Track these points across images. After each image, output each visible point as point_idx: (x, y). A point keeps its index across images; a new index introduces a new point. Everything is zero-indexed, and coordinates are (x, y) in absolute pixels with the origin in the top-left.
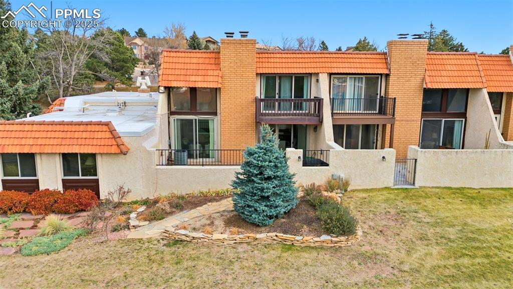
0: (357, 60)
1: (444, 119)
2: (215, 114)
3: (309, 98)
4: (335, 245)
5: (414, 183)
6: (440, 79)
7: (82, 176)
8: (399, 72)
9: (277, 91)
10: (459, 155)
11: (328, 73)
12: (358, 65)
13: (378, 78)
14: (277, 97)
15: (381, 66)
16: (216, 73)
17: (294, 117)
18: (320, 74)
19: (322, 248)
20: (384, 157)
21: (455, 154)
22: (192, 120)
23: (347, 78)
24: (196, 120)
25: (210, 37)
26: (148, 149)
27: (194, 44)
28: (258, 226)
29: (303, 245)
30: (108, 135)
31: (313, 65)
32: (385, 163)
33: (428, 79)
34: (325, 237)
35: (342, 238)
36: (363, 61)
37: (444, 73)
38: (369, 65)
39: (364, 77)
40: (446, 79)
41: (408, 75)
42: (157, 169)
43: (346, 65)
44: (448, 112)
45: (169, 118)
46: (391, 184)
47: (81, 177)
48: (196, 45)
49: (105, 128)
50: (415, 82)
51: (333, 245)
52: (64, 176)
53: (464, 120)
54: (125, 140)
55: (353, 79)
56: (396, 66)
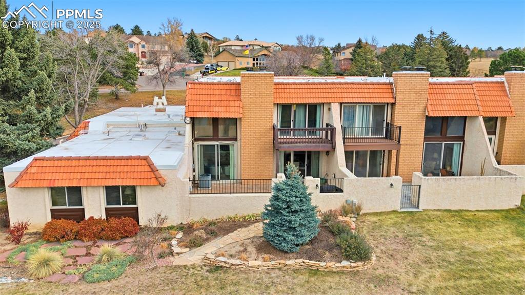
0: (366, 91)
1: (444, 142)
2: (235, 139)
3: (321, 127)
5: (418, 207)
6: (440, 108)
7: (123, 204)
8: (404, 102)
9: (292, 119)
10: (457, 182)
11: (339, 103)
12: (367, 95)
13: (385, 105)
14: (292, 123)
15: (387, 95)
16: (237, 103)
17: (310, 145)
18: (332, 104)
19: (343, 272)
20: (391, 185)
21: (454, 181)
22: (214, 145)
23: (356, 106)
24: (218, 145)
25: (207, 33)
26: (182, 179)
27: (192, 42)
28: (286, 252)
30: (147, 169)
31: (325, 95)
32: (392, 190)
33: (430, 108)
34: (345, 263)
35: (360, 263)
37: (444, 102)
38: (376, 95)
39: (372, 105)
40: (446, 108)
41: (412, 103)
42: (190, 198)
43: (356, 95)
44: (447, 136)
45: (193, 144)
46: (398, 208)
47: (122, 206)
48: (194, 43)
49: (144, 162)
50: (419, 110)
51: (352, 270)
52: (107, 204)
53: (462, 143)
54: (162, 173)
55: (362, 107)
56: (401, 96)
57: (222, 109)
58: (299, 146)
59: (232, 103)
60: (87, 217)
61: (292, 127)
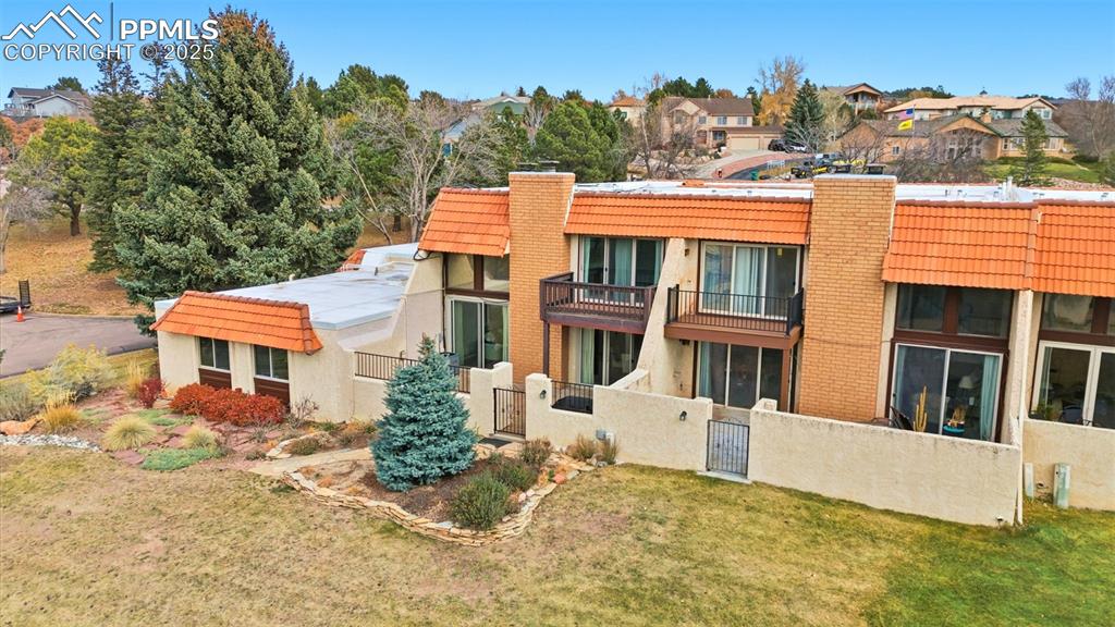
0: (751, 215)
1: (949, 350)
2: (506, 297)
4: (454, 539)
5: (746, 473)
6: (919, 263)
7: (274, 376)
8: (828, 243)
9: (606, 265)
10: (836, 433)
11: (686, 239)
12: (749, 225)
13: (796, 250)
14: (606, 275)
15: (798, 228)
16: (501, 230)
18: (672, 239)
19: (434, 540)
20: (684, 414)
21: (827, 430)
22: (476, 304)
23: (732, 248)
24: (481, 304)
25: (865, 85)
26: (345, 349)
29: (412, 530)
30: (297, 324)
31: (663, 222)
32: (686, 425)
33: (889, 261)
34: (447, 525)
35: (467, 532)
36: (762, 215)
38: (770, 226)
39: (765, 249)
40: (934, 264)
41: (849, 249)
42: (354, 381)
43: (726, 224)
44: (960, 334)
45: (444, 298)
46: (700, 467)
47: (273, 379)
49: (296, 313)
50: (865, 265)
51: (450, 539)
52: (258, 373)
53: (1001, 355)
54: (319, 333)
55: (749, 250)
56: (821, 230)
57: (475, 239)
58: (581, 319)
59: (494, 230)
60: (234, 388)
61: (606, 281)
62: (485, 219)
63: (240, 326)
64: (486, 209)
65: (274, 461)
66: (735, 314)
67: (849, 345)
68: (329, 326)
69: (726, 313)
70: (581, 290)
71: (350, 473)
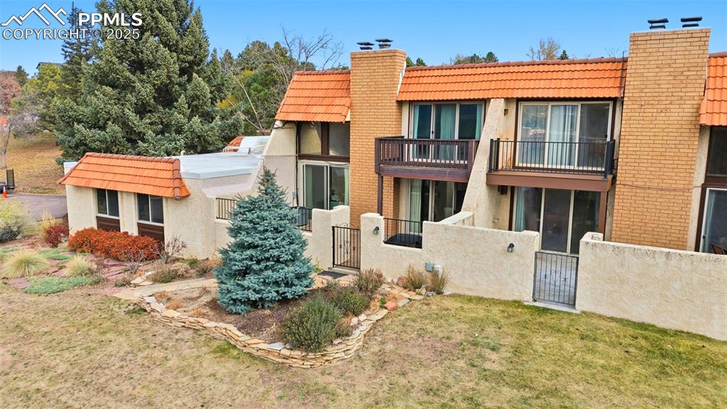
0: (566, 75)
2: (347, 159)
4: (284, 361)
5: (574, 304)
7: (152, 221)
8: (643, 95)
11: (505, 99)
12: (564, 83)
13: (608, 105)
14: (432, 137)
15: (611, 83)
16: (344, 101)
17: (429, 168)
18: (492, 100)
19: (263, 361)
20: (512, 246)
22: (322, 167)
23: (547, 106)
24: (327, 167)
26: (208, 196)
29: (245, 350)
30: (169, 175)
32: (514, 257)
33: (707, 107)
34: (278, 346)
35: (297, 353)
36: (576, 75)
38: (585, 83)
39: (579, 104)
41: (663, 98)
42: (215, 223)
43: (542, 84)
45: (297, 162)
46: (527, 298)
49: (169, 167)
51: (280, 360)
52: (140, 219)
55: (562, 108)
56: (635, 83)
57: (322, 109)
58: (411, 171)
59: (337, 101)
60: (122, 231)
62: (330, 93)
63: (126, 179)
64: (332, 85)
65: (137, 288)
66: (550, 167)
67: (662, 190)
68: (196, 177)
69: (541, 166)
70: (411, 145)
71: (198, 298)
